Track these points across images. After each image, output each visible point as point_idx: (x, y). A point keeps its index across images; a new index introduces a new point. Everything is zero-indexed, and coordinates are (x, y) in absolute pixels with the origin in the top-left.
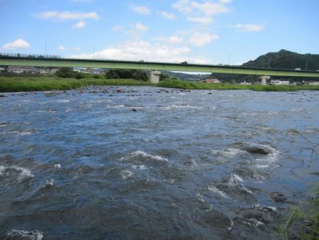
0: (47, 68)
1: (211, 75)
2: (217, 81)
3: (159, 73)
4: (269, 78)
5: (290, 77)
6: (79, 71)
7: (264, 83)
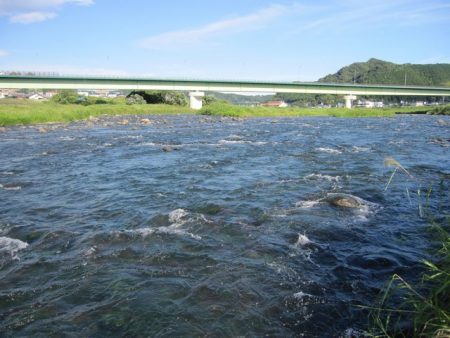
0: (39, 90)
1: (275, 96)
2: (283, 105)
3: (202, 94)
4: (355, 98)
5: (384, 96)
6: (87, 94)
7: (349, 105)
